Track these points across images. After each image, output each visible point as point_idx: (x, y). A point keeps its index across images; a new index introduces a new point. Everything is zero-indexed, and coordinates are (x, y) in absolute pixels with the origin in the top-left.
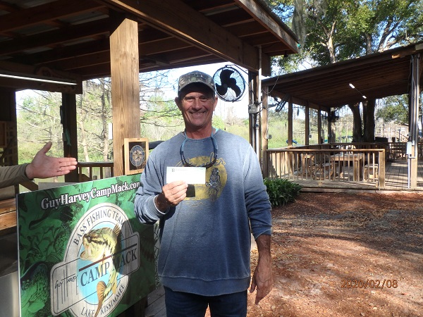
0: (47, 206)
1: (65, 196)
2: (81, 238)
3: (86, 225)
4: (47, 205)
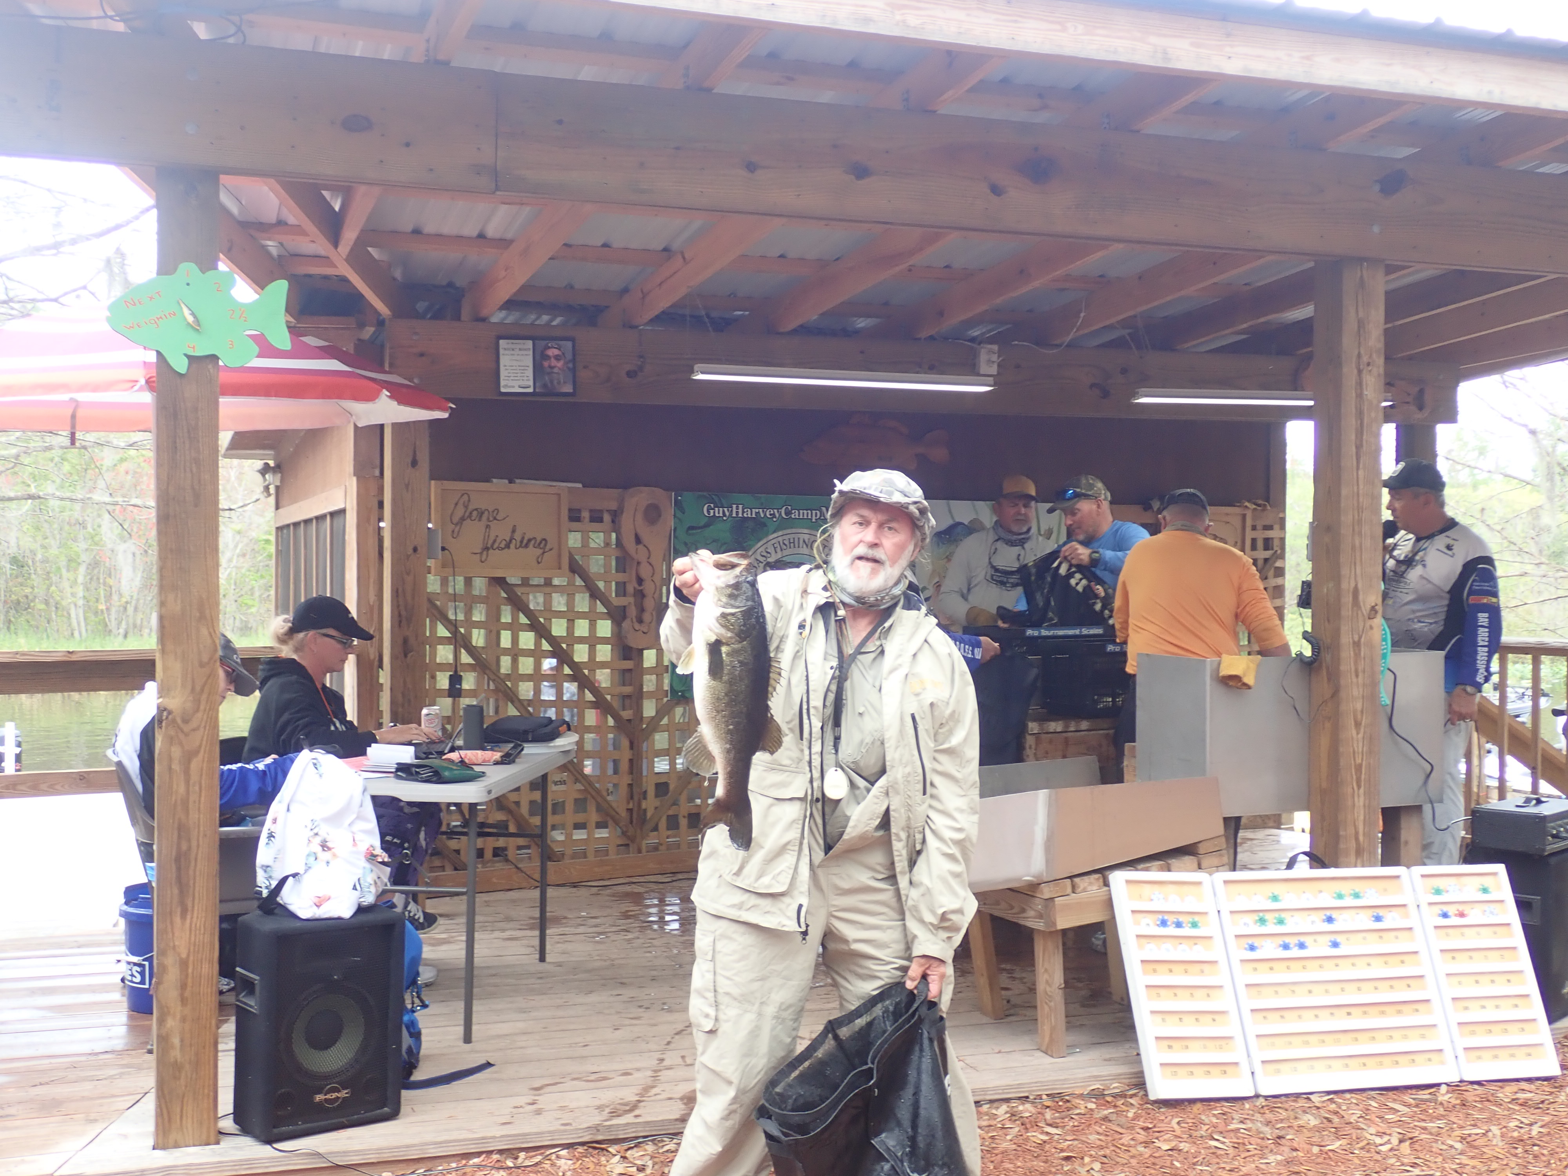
0: (712, 514)
1: (737, 508)
2: (762, 565)
3: (770, 550)
4: (712, 511)
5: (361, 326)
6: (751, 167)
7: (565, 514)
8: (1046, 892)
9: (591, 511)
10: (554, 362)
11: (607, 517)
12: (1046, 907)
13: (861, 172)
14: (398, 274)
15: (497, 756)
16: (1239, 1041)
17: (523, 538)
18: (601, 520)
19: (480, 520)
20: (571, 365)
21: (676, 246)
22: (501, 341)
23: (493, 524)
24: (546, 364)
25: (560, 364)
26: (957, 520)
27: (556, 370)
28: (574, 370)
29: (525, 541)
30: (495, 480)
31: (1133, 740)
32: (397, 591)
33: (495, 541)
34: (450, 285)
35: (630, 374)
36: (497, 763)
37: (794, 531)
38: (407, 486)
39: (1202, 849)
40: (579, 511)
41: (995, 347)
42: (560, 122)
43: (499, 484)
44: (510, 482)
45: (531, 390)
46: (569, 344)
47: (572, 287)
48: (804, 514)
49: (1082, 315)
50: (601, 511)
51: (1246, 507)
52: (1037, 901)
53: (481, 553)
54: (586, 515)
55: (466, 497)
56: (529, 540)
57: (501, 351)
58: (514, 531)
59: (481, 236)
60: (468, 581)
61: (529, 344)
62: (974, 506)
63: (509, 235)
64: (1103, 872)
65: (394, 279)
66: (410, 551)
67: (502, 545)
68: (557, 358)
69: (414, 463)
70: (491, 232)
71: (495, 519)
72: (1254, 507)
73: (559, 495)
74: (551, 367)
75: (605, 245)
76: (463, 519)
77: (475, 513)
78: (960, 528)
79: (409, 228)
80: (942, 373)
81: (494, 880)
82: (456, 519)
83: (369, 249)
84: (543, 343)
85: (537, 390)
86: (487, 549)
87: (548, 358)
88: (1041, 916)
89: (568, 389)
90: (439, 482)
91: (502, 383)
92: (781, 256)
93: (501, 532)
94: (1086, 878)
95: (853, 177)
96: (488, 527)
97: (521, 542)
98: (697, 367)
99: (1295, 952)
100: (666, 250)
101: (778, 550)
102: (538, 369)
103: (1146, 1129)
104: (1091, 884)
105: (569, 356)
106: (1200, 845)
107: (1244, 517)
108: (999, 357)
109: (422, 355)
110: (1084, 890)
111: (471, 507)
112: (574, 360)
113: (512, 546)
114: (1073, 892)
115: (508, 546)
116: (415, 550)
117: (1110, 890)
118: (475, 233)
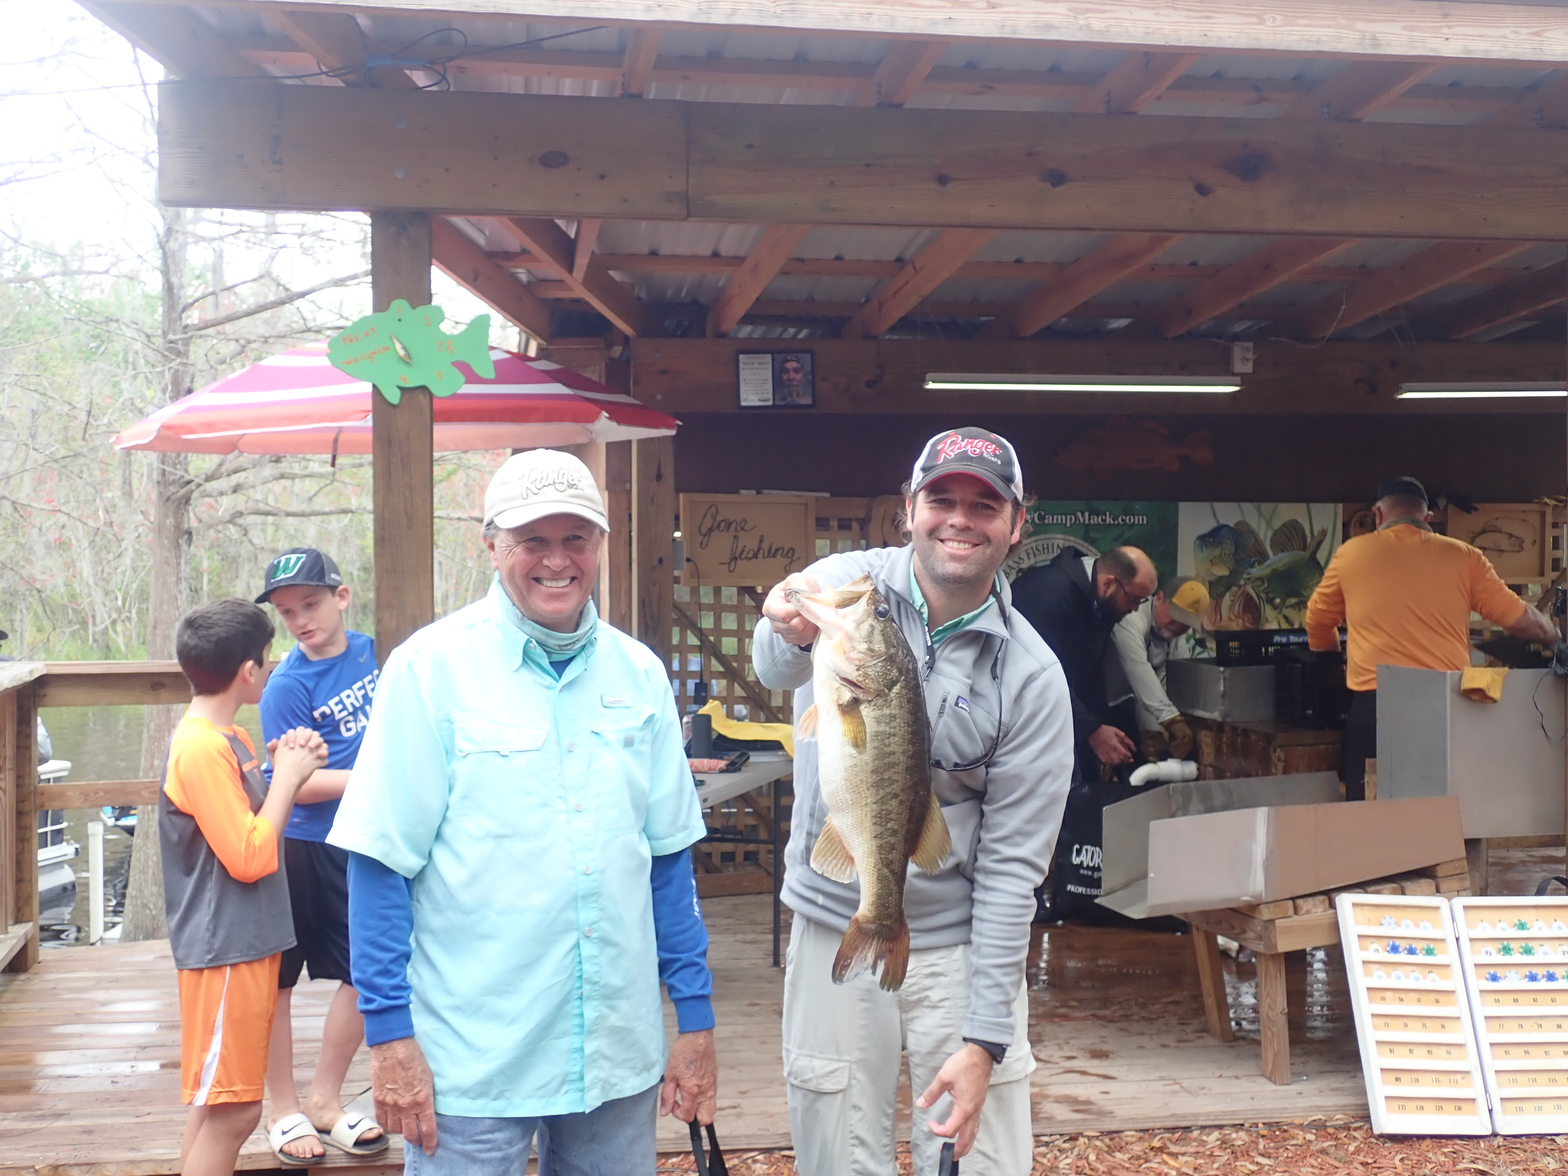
3: (1022, 556)
5: (610, 345)
6: (943, 180)
7: (812, 522)
8: (1265, 914)
9: (839, 520)
10: (792, 375)
11: (855, 526)
12: (1266, 929)
13: (1057, 179)
14: (643, 295)
15: (722, 764)
16: (1477, 1076)
17: (771, 548)
18: (849, 528)
19: (728, 531)
20: (810, 377)
21: (907, 256)
22: (741, 356)
23: (741, 534)
24: (785, 377)
25: (798, 377)
26: (1222, 522)
27: (795, 383)
28: (813, 383)
29: (773, 551)
30: (743, 492)
31: (1373, 755)
32: (644, 602)
33: (743, 551)
34: (695, 302)
35: (869, 384)
36: (722, 771)
37: (1047, 536)
38: (652, 500)
39: (1440, 872)
40: (827, 520)
41: (1250, 345)
42: (750, 146)
43: (747, 494)
44: (758, 493)
45: (770, 403)
46: (808, 357)
47: (813, 300)
48: (1058, 519)
49: (1343, 307)
50: (850, 520)
51: (1546, 504)
52: (1256, 922)
53: (729, 563)
54: (834, 523)
55: (714, 509)
56: (777, 550)
57: (741, 366)
58: (761, 541)
59: (716, 255)
60: (717, 591)
61: (768, 358)
62: (1240, 508)
63: (742, 253)
64: (1329, 895)
65: (639, 299)
66: (656, 562)
67: (750, 555)
68: (796, 370)
69: (659, 477)
70: (724, 251)
71: (743, 529)
72: (1554, 502)
73: (806, 505)
74: (789, 380)
75: (838, 258)
76: (711, 530)
77: (723, 525)
78: (1224, 531)
79: (645, 250)
80: (1193, 374)
81: (745, 883)
82: (704, 531)
83: (611, 273)
84: (782, 356)
85: (777, 403)
86: (736, 559)
87: (787, 371)
88: (1260, 938)
89: (807, 401)
90: (688, 495)
91: (742, 396)
92: (1018, 261)
93: (749, 542)
94: (1310, 900)
95: (1048, 184)
96: (736, 537)
97: (769, 552)
98: (928, 376)
99: (1543, 984)
100: (899, 260)
101: (1032, 556)
102: (778, 382)
103: (1364, 1164)
104: (1315, 906)
105: (808, 367)
106: (1438, 868)
107: (1543, 515)
108: (1254, 354)
109: (664, 372)
110: (1308, 912)
111: (719, 519)
112: (813, 372)
113: (760, 556)
114: (1296, 913)
115: (755, 556)
116: (661, 561)
117: (1336, 913)
118: (709, 252)
